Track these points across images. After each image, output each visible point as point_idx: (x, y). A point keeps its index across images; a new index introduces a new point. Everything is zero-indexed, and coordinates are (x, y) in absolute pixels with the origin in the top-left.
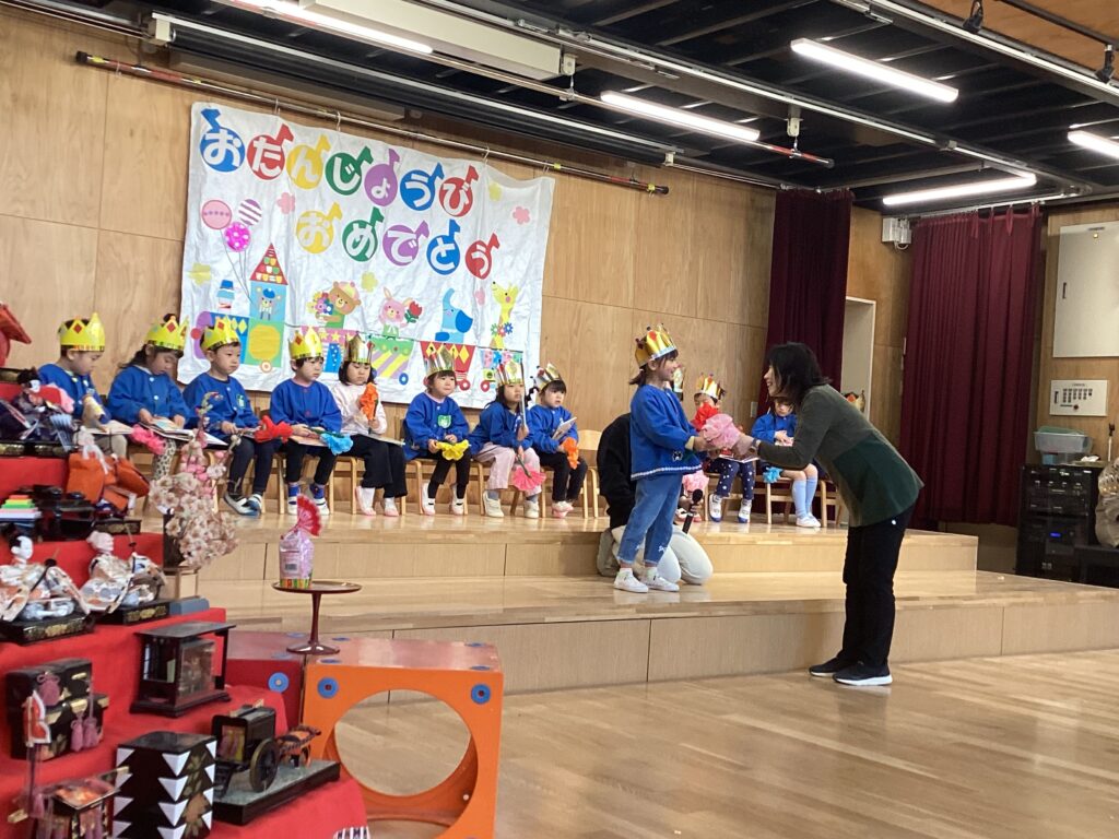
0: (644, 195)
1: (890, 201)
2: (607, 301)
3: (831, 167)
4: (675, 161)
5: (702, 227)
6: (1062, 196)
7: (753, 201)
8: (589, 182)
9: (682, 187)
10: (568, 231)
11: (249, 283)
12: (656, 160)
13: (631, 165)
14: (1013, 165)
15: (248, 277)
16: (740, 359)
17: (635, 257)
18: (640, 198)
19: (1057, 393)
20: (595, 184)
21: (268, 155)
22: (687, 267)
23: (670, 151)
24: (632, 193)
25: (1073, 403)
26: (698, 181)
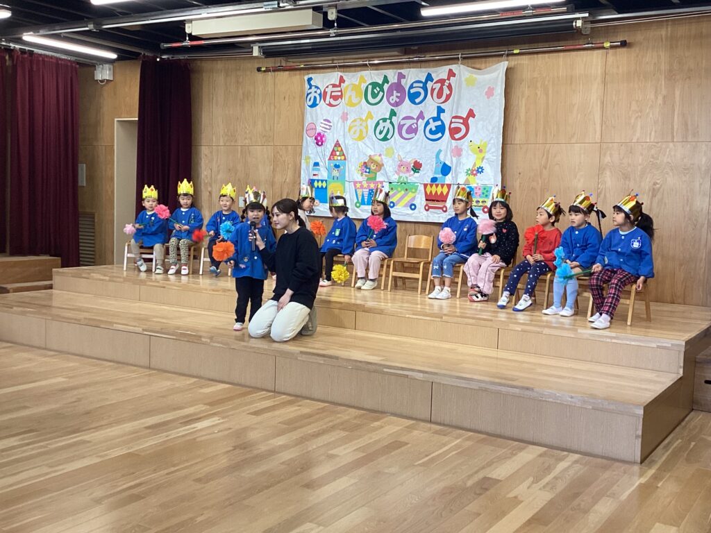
5: (680, 63)
11: (327, 161)
15: (327, 159)
21: (333, 94)
22: (660, 101)
23: (576, 19)
24: (598, 52)
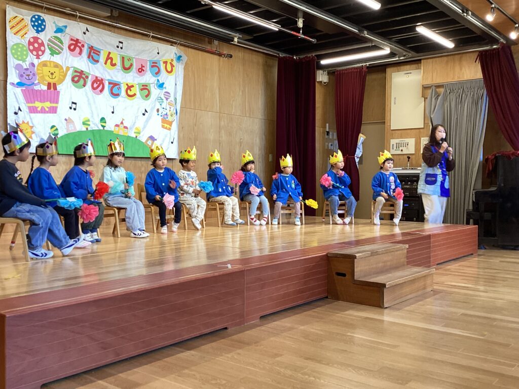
0: (221, 58)
1: (324, 62)
2: (208, 110)
3: (315, 43)
4: (238, 42)
5: (246, 74)
6: (397, 59)
7: (266, 62)
8: (197, 51)
9: (238, 54)
10: (189, 75)
12: (228, 40)
13: (216, 42)
14: (385, 43)
16: (265, 135)
17: (219, 89)
18: (220, 59)
19: (393, 145)
20: (200, 52)
22: (241, 93)
23: (236, 36)
24: (216, 57)
25: (400, 149)
26: (244, 52)
